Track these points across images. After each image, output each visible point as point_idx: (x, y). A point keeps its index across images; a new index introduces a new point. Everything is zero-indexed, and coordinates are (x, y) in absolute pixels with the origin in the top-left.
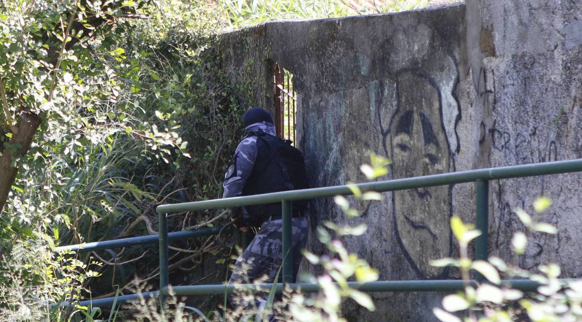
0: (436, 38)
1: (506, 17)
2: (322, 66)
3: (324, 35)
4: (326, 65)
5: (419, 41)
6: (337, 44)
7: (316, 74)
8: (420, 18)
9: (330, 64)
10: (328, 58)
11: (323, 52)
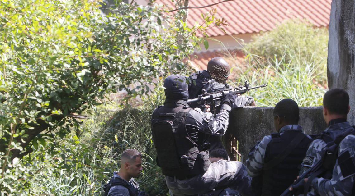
0: (315, 128)
1: (353, 119)
2: (254, 139)
3: (255, 118)
4: (256, 138)
5: (306, 129)
6: (262, 125)
7: (251, 144)
8: (307, 114)
9: (258, 138)
10: (258, 134)
11: (254, 129)
